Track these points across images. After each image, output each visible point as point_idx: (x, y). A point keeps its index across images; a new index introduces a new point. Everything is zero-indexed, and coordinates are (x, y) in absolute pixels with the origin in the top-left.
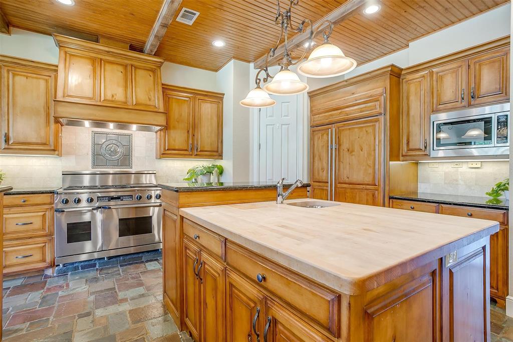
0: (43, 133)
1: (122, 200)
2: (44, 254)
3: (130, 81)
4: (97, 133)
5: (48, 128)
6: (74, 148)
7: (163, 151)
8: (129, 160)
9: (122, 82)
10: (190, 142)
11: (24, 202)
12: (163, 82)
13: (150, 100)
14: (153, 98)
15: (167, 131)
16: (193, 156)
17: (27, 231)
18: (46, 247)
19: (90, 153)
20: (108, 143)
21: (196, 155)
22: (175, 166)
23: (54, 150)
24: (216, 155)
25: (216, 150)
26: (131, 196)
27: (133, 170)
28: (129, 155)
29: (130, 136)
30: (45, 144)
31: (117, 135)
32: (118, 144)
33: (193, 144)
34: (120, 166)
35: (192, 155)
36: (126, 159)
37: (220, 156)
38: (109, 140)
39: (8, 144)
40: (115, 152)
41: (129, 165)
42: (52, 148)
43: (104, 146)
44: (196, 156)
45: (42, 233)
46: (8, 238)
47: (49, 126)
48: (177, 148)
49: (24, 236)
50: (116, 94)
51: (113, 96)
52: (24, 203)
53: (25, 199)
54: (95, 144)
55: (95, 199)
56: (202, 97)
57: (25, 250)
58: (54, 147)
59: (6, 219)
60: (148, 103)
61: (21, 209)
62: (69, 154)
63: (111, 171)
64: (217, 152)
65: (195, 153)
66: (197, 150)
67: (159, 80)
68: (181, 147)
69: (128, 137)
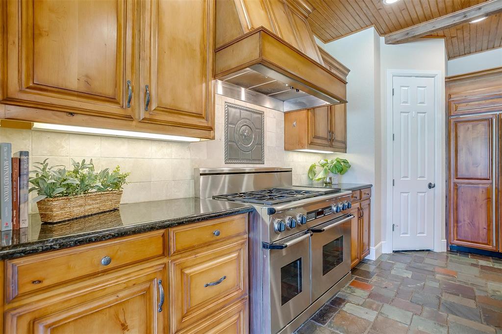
1: (325, 215)
4: (231, 107)
7: (311, 140)
8: (262, 153)
10: (329, 128)
18: (240, 321)
19: (223, 138)
20: (241, 123)
24: (343, 148)
25: (344, 141)
27: (265, 167)
28: (261, 144)
29: (262, 114)
30: (199, 116)
32: (251, 126)
35: (329, 146)
36: (259, 150)
41: (261, 160)
42: (209, 124)
43: (238, 128)
45: (235, 293)
48: (321, 135)
54: (228, 123)
69: (259, 116)
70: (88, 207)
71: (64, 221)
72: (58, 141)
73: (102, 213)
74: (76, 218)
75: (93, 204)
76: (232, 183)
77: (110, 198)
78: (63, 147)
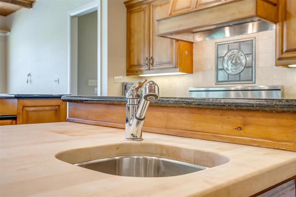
4: (220, 45)
20: (229, 54)
23: (176, 68)
28: (252, 67)
29: (252, 40)
30: (169, 63)
31: (238, 42)
34: (242, 81)
38: (230, 50)
39: (153, 66)
40: (237, 64)
41: (252, 80)
42: (174, 66)
43: (226, 58)
54: (217, 57)
58: (176, 65)
62: (198, 70)
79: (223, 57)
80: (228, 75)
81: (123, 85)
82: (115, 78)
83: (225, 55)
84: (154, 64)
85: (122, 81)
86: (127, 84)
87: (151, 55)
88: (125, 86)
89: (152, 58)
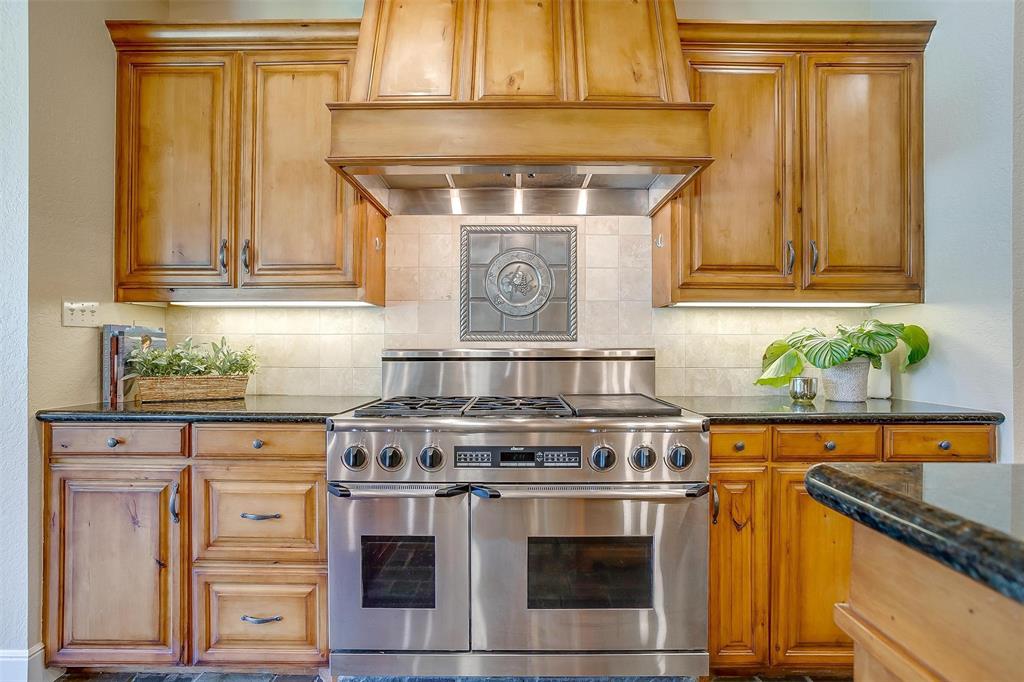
0: (327, 236)
1: (540, 465)
2: (309, 622)
3: (569, 28)
4: (476, 232)
5: (340, 216)
6: (416, 278)
7: (685, 276)
8: (569, 316)
9: (540, 34)
10: (788, 235)
11: (259, 446)
12: (682, 16)
13: (637, 77)
14: (647, 72)
15: (696, 200)
16: (798, 291)
17: (267, 540)
18: (314, 601)
19: (456, 294)
20: (503, 260)
21: (812, 287)
22: (720, 331)
23: (354, 285)
24: (892, 287)
25: (894, 261)
26: (574, 452)
27: (579, 348)
28: (567, 298)
29: (569, 232)
30: (330, 268)
31: (531, 232)
32: (533, 263)
33: (798, 243)
34: (540, 333)
35: (792, 287)
36: (560, 311)
37: (912, 288)
38: (508, 250)
39: (253, 274)
40: (525, 288)
41: (568, 331)
42: (349, 278)
43: (494, 270)
44: (813, 294)
45: (303, 550)
46: (226, 555)
47: (341, 211)
48: (735, 260)
49: (259, 556)
50: (521, 75)
51: (511, 81)
52: (259, 451)
53: (264, 438)
54: (468, 266)
55: (448, 458)
56: (830, 57)
57: (262, 597)
58: (354, 274)
59: (220, 495)
60: (633, 88)
61: (252, 469)
62: (402, 298)
63: (519, 348)
64: (900, 270)
65: (808, 278)
66: (815, 266)
67: (667, 10)
68: (751, 258)
69: (563, 238)
70: (187, 391)
71: (155, 402)
72: (214, 318)
73: (212, 400)
74: (172, 402)
75: (195, 388)
76: (497, 378)
77: (224, 383)
78: (218, 323)
79: (488, 266)
80: (502, 316)
81: (102, 335)
82: (67, 305)
83: (491, 262)
84: (259, 265)
85: (99, 321)
86: (121, 333)
87: (244, 236)
88: (116, 341)
89: (249, 247)
